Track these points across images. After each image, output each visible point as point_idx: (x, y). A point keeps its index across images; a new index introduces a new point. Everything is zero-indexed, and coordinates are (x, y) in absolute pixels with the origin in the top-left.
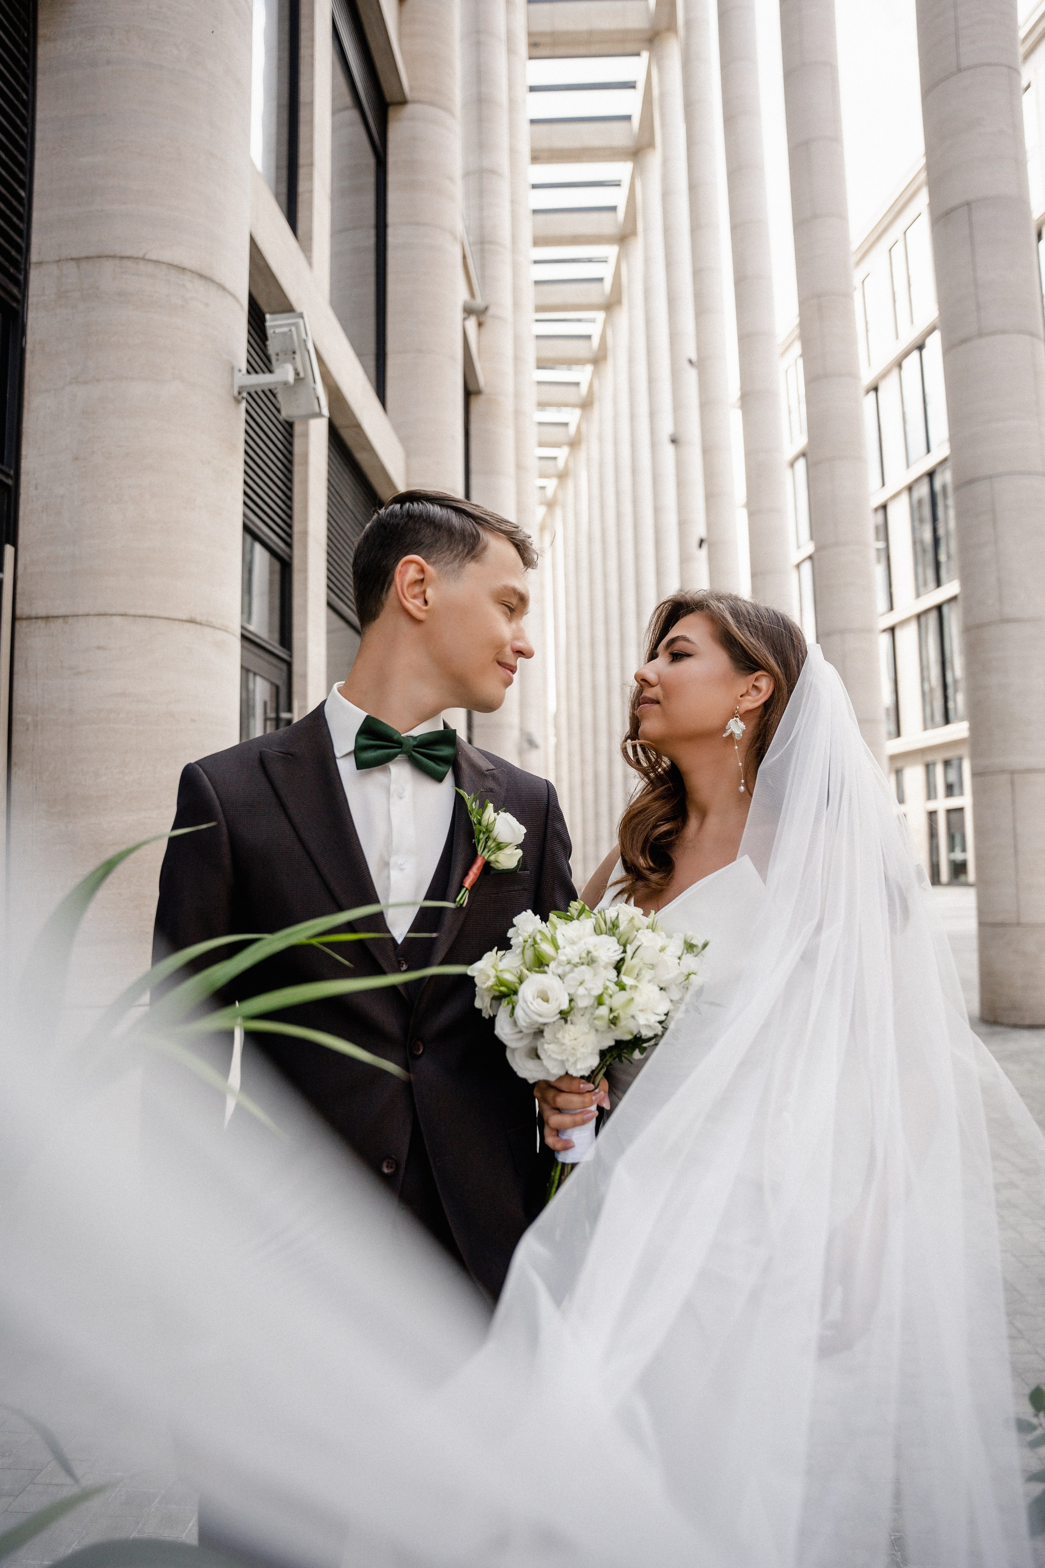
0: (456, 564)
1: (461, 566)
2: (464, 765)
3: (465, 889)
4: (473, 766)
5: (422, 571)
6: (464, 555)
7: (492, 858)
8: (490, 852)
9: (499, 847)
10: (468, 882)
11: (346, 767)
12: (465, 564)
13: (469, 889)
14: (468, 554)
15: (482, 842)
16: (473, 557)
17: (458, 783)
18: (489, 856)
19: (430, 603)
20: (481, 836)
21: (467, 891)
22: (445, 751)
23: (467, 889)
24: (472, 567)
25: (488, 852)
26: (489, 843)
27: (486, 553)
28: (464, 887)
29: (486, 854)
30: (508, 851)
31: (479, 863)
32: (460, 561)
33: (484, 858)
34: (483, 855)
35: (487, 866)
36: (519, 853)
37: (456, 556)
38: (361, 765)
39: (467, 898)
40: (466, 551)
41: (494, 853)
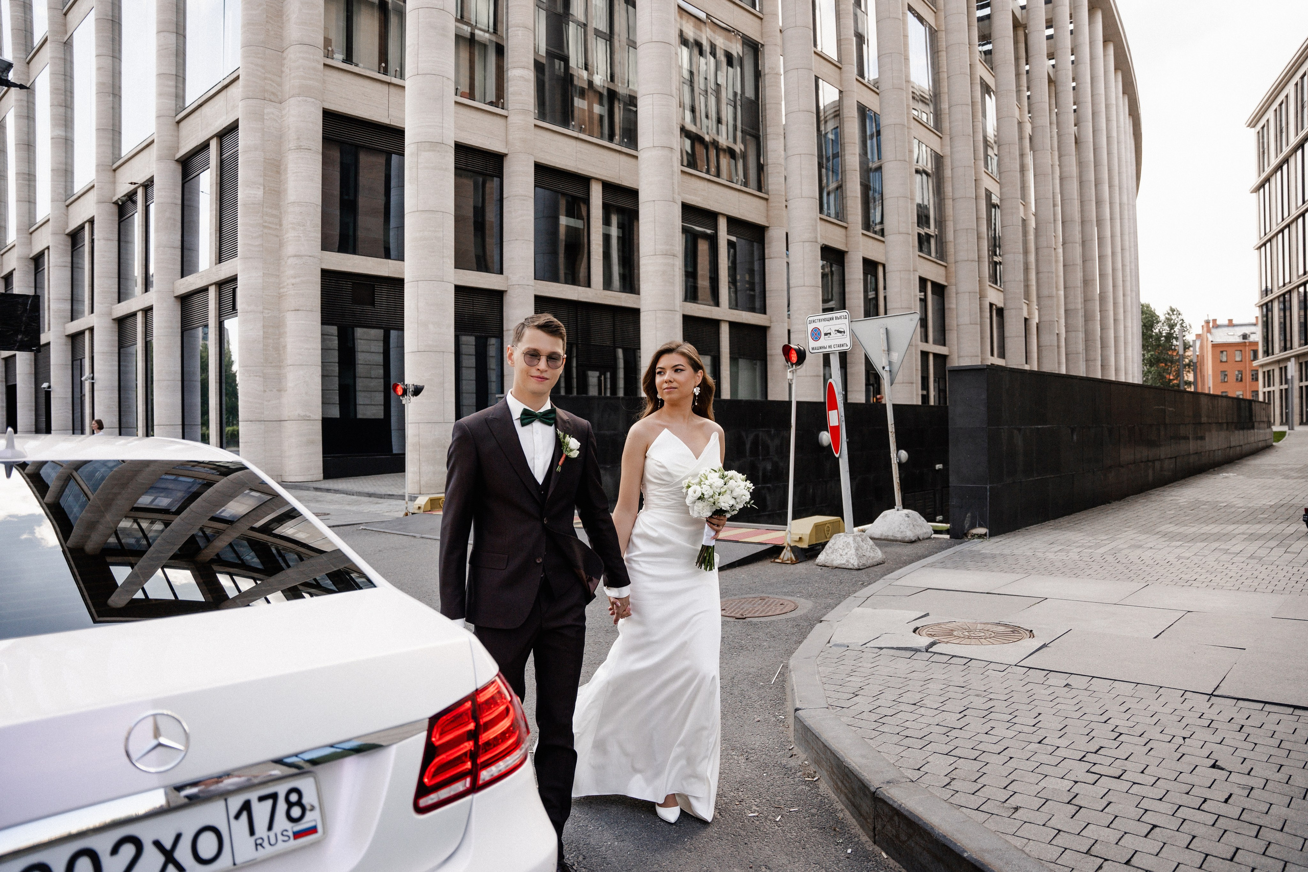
2: (558, 419)
4: (562, 419)
8: (568, 452)
9: (571, 450)
10: (560, 463)
11: (517, 424)
15: (565, 449)
17: (556, 428)
18: (568, 454)
20: (565, 447)
22: (552, 416)
26: (568, 449)
28: (560, 465)
29: (566, 453)
30: (574, 451)
31: (564, 456)
34: (565, 453)
35: (567, 457)
36: (578, 452)
38: (523, 425)
39: (560, 469)
41: (570, 453)
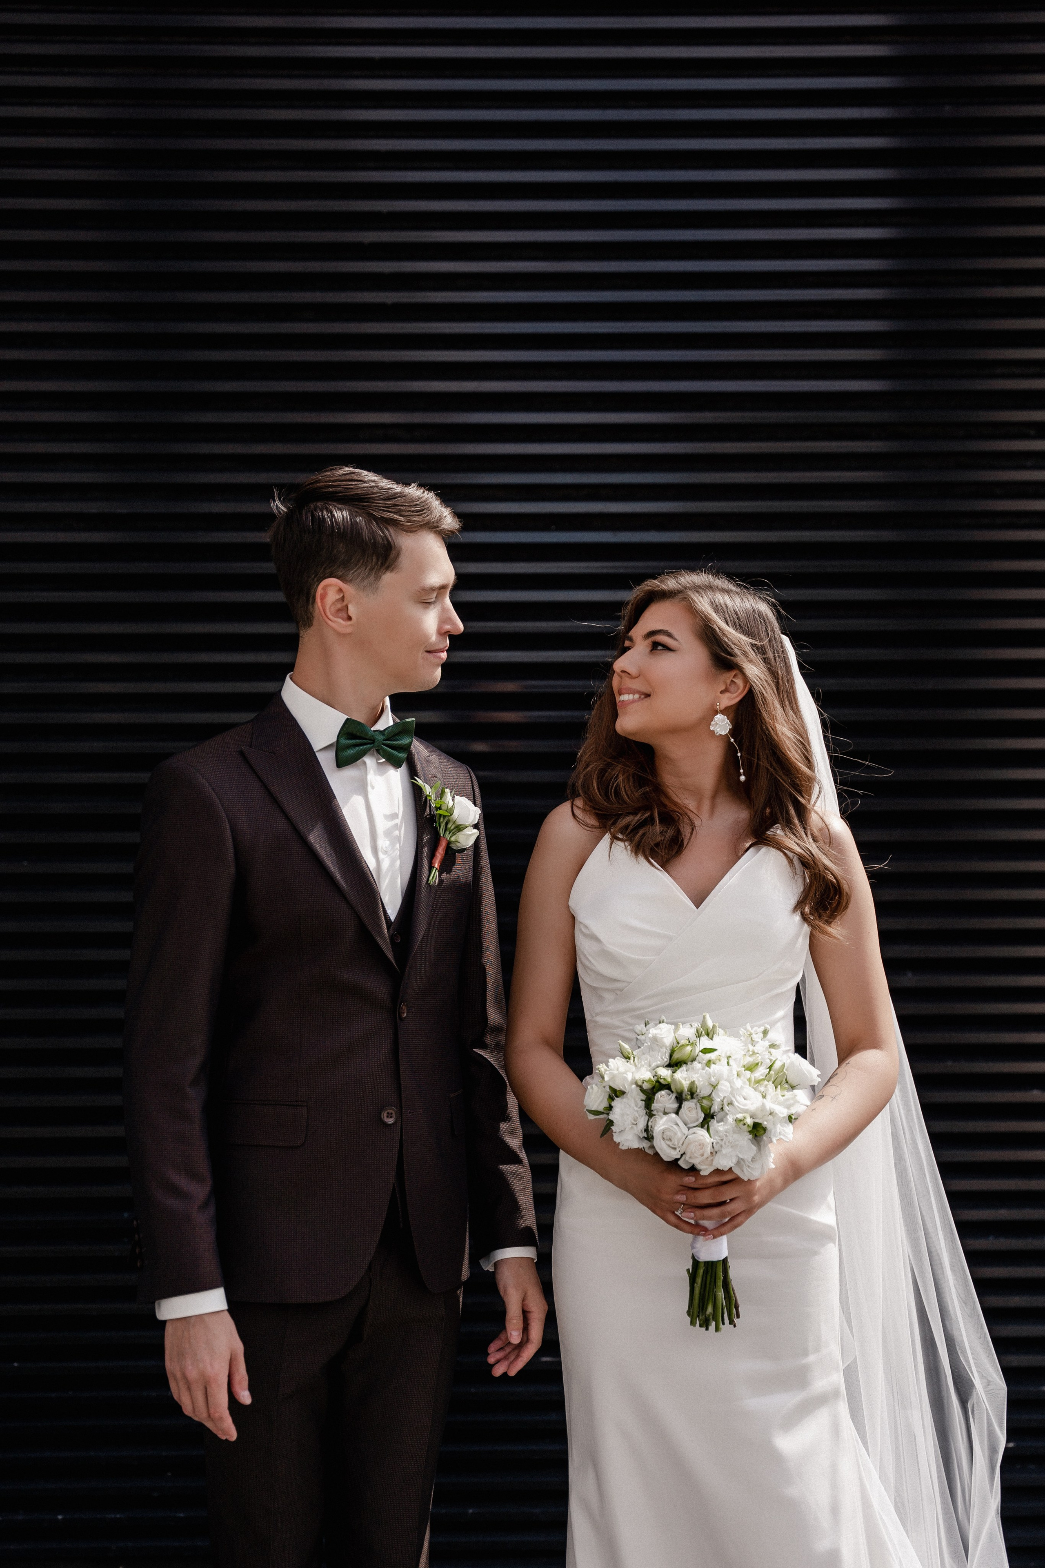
0: (372, 578)
1: (378, 578)
3: (435, 869)
5: (340, 590)
6: (379, 567)
7: (453, 839)
8: (451, 833)
10: (437, 863)
12: (381, 576)
13: (438, 868)
14: (382, 564)
15: (443, 825)
16: (387, 568)
17: (412, 772)
18: (451, 837)
19: (354, 617)
20: (442, 819)
21: (437, 870)
23: (436, 869)
24: (388, 577)
25: (449, 834)
26: (449, 826)
27: (400, 559)
28: (434, 867)
29: (448, 836)
30: (466, 832)
32: (375, 574)
33: (447, 840)
34: (446, 837)
35: (450, 847)
36: (476, 832)
37: (372, 569)
38: (343, 763)
39: (437, 877)
40: (379, 563)
41: (454, 834)
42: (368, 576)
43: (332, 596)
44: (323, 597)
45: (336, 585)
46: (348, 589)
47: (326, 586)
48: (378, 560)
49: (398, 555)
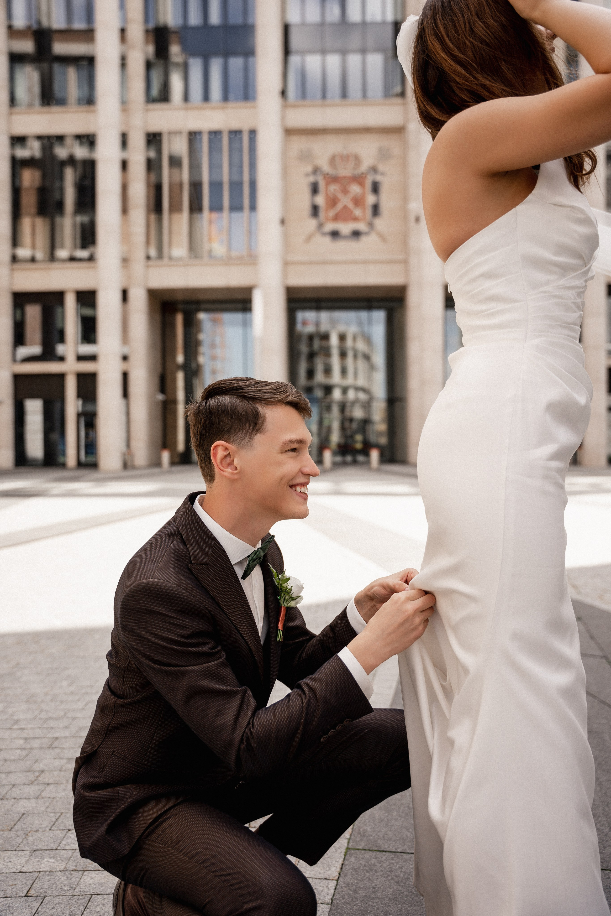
42: (244, 438)
43: (221, 453)
44: (215, 455)
45: (223, 446)
46: (232, 447)
47: (216, 447)
48: (250, 425)
49: (264, 421)
